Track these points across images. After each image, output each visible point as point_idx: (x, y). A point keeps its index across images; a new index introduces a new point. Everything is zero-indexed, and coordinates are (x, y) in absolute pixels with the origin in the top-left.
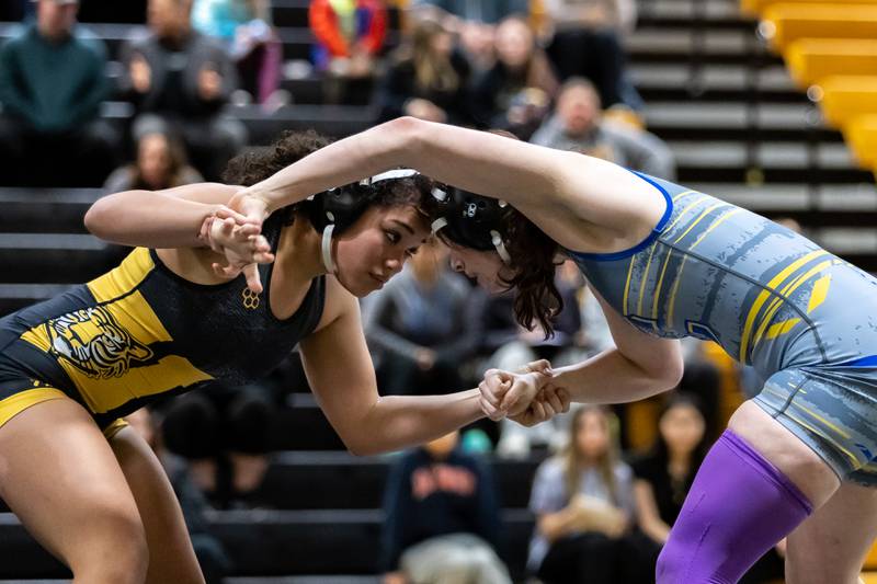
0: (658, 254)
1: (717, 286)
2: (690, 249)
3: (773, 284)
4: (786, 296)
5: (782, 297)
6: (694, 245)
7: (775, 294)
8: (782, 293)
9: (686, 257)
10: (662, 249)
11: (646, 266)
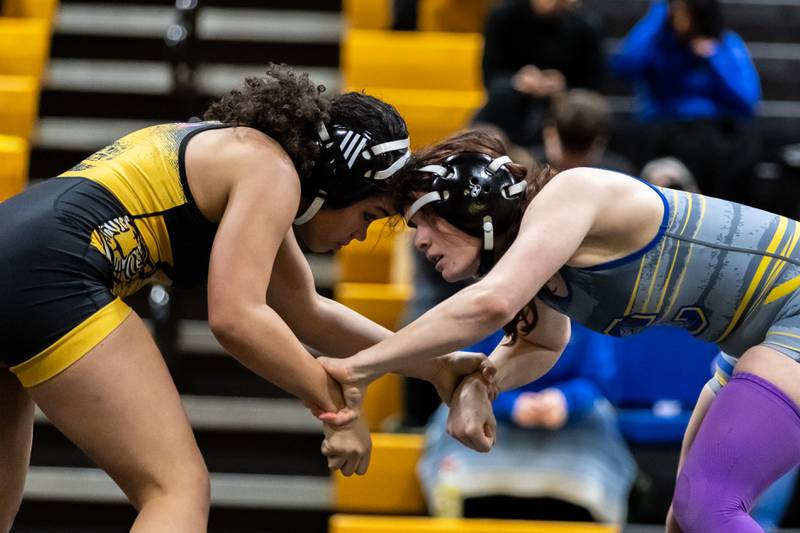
0: (669, 248)
1: (720, 265)
2: (694, 237)
3: (772, 249)
4: (788, 256)
5: (784, 259)
6: (696, 233)
7: (776, 257)
8: (782, 254)
9: (692, 245)
10: (671, 243)
11: (656, 263)
